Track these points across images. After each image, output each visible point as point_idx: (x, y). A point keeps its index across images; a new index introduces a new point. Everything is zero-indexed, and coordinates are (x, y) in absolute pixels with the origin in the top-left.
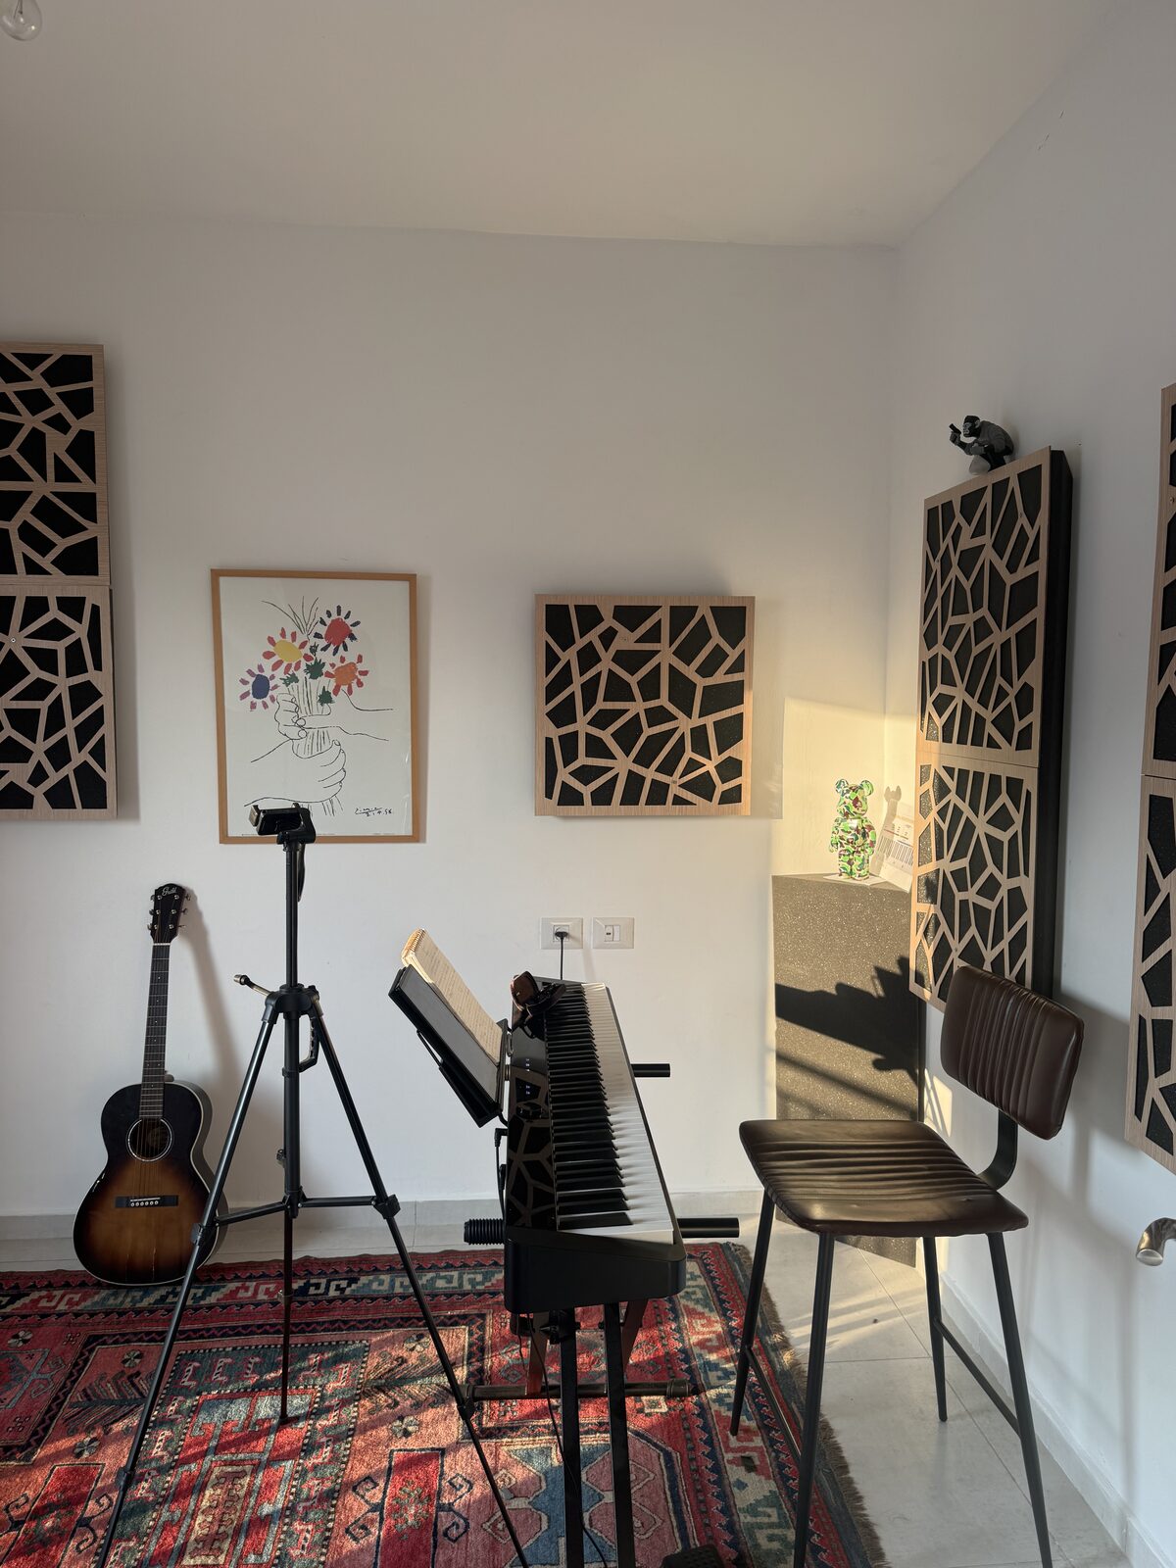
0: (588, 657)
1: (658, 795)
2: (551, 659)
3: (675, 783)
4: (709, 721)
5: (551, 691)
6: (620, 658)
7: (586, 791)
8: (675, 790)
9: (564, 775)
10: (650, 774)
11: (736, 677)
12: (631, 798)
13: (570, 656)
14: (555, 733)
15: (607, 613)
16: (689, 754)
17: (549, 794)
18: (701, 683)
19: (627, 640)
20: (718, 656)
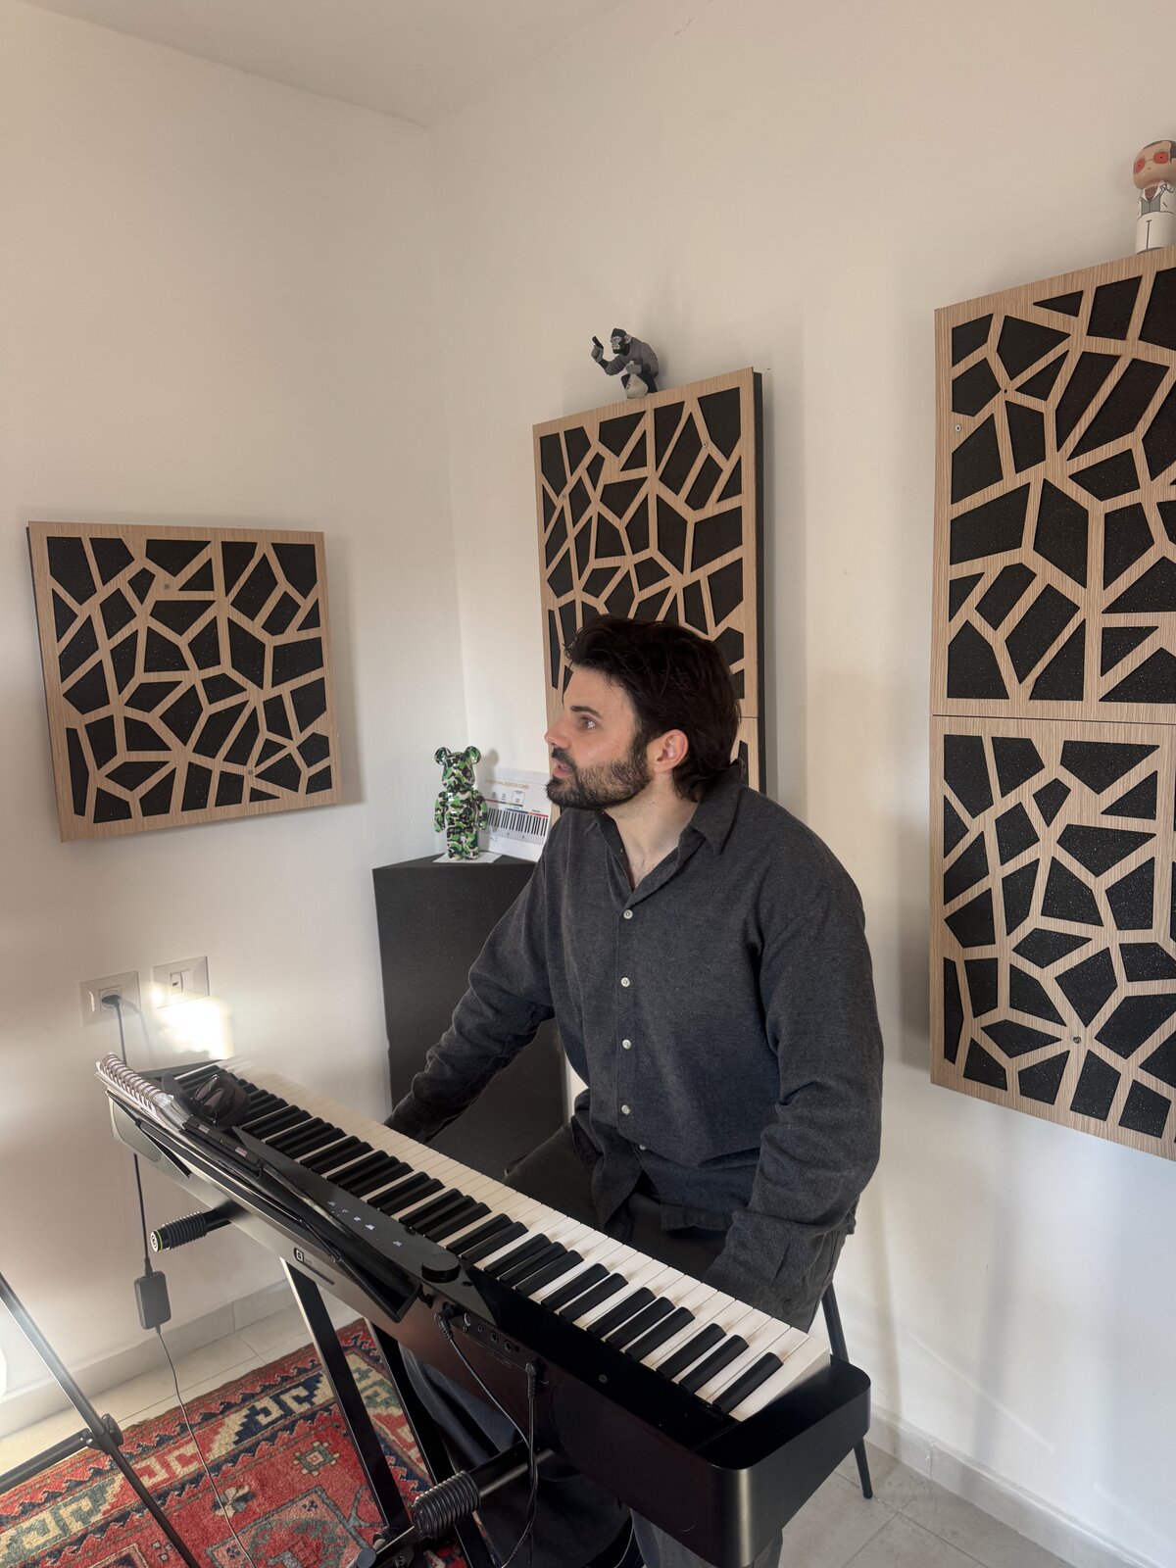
0: (117, 612)
1: (231, 793)
2: (63, 617)
3: (249, 773)
4: (285, 690)
5: (68, 662)
6: (162, 611)
7: (133, 797)
8: (251, 782)
9: (99, 779)
10: (217, 765)
11: (311, 634)
12: (195, 799)
13: (90, 610)
14: (79, 721)
15: (137, 549)
16: (264, 734)
17: (80, 809)
18: (270, 642)
19: (167, 587)
20: (287, 607)
